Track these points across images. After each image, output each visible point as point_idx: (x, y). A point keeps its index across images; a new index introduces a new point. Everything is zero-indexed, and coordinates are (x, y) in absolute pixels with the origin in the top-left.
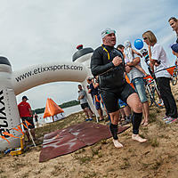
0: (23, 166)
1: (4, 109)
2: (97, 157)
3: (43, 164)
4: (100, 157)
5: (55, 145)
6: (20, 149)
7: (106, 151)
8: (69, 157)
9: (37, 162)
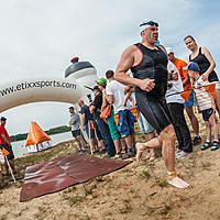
2: (90, 197)
3: (25, 204)
4: (95, 197)
5: (39, 181)
7: (102, 190)
8: (56, 196)
9: (17, 201)
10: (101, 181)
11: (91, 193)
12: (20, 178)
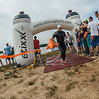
0: (34, 74)
2: (77, 73)
3: (46, 74)
4: (79, 73)
5: (53, 64)
6: (33, 65)
8: (61, 71)
9: (43, 73)
10: (82, 66)
11: (77, 71)
12: (44, 63)
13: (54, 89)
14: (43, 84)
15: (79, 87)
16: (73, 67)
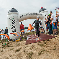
0: (20, 45)
1: (15, 26)
2: (45, 45)
3: (27, 45)
4: (47, 45)
6: (19, 40)
13: (31, 54)
14: (25, 51)
15: (46, 53)
16: (43, 41)
